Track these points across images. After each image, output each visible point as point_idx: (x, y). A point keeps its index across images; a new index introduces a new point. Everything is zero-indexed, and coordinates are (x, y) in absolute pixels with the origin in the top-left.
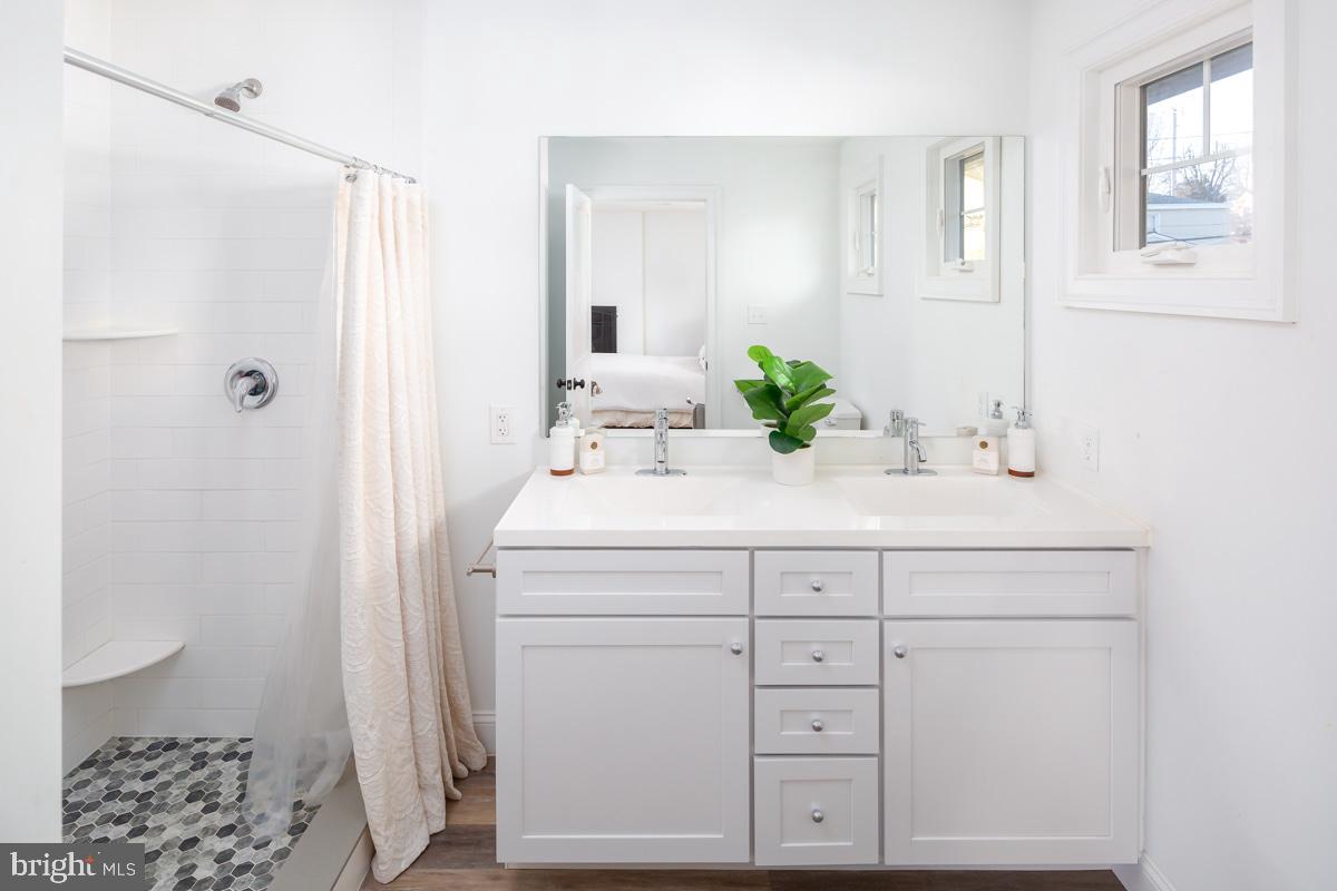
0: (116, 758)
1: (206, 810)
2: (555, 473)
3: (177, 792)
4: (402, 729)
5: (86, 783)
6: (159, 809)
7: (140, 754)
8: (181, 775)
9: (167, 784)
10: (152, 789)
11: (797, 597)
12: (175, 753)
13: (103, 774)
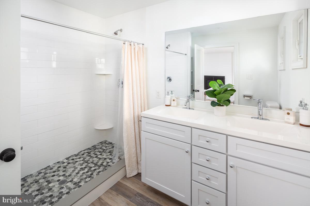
0: (104, 143)
1: (110, 155)
2: (166, 105)
3: (108, 151)
4: (134, 150)
5: (99, 145)
6: (105, 152)
7: (107, 143)
8: (110, 148)
9: (108, 149)
10: (105, 149)
11: (202, 142)
12: (111, 145)
13: (101, 145)
